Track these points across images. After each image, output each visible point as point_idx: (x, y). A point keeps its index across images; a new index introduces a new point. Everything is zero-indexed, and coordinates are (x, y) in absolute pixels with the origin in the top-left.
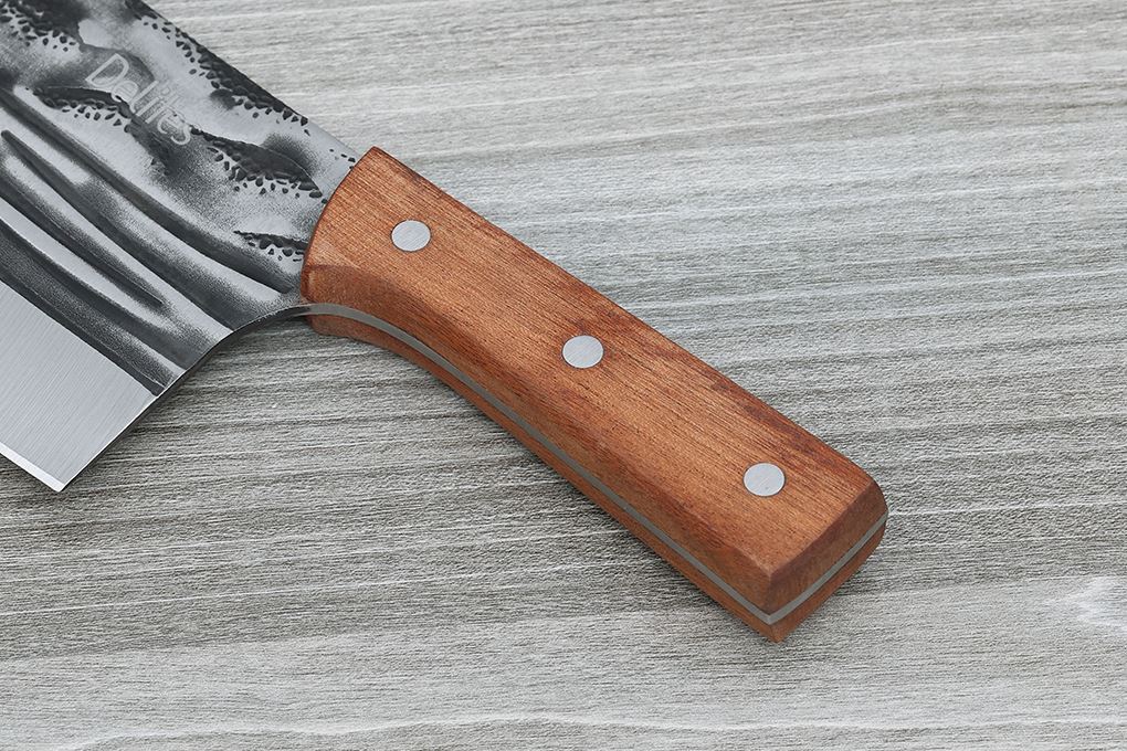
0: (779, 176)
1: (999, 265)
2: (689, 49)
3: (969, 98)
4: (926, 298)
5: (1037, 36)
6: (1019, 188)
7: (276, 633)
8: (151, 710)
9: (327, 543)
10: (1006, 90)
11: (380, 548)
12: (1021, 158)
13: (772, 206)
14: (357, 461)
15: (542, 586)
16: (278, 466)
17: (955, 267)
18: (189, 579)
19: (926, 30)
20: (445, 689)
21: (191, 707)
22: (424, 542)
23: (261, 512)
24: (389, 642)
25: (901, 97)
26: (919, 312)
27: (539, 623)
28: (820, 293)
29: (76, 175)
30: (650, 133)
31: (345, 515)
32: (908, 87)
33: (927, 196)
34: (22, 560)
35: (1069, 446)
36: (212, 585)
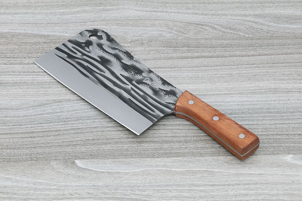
0: (246, 99)
1: (278, 112)
2: (233, 81)
3: (274, 90)
4: (266, 117)
5: (285, 82)
6: (281, 102)
7: (169, 157)
8: (151, 166)
9: (177, 145)
10: (280, 89)
11: (185, 146)
12: (282, 98)
13: (244, 103)
14: (182, 135)
15: (209, 152)
16: (170, 135)
17: (271, 113)
18: (157, 149)
19: (268, 80)
20: (194, 165)
21: (157, 166)
22: (191, 146)
23: (167, 141)
24: (186, 159)
25: (264, 89)
26: (266, 118)
27: (208, 157)
28: (251, 115)
29: (142, 94)
30: (226, 92)
31: (180, 142)
32: (265, 88)
33: (267, 103)
34: (133, 146)
35: (287, 137)
36: (160, 150)
